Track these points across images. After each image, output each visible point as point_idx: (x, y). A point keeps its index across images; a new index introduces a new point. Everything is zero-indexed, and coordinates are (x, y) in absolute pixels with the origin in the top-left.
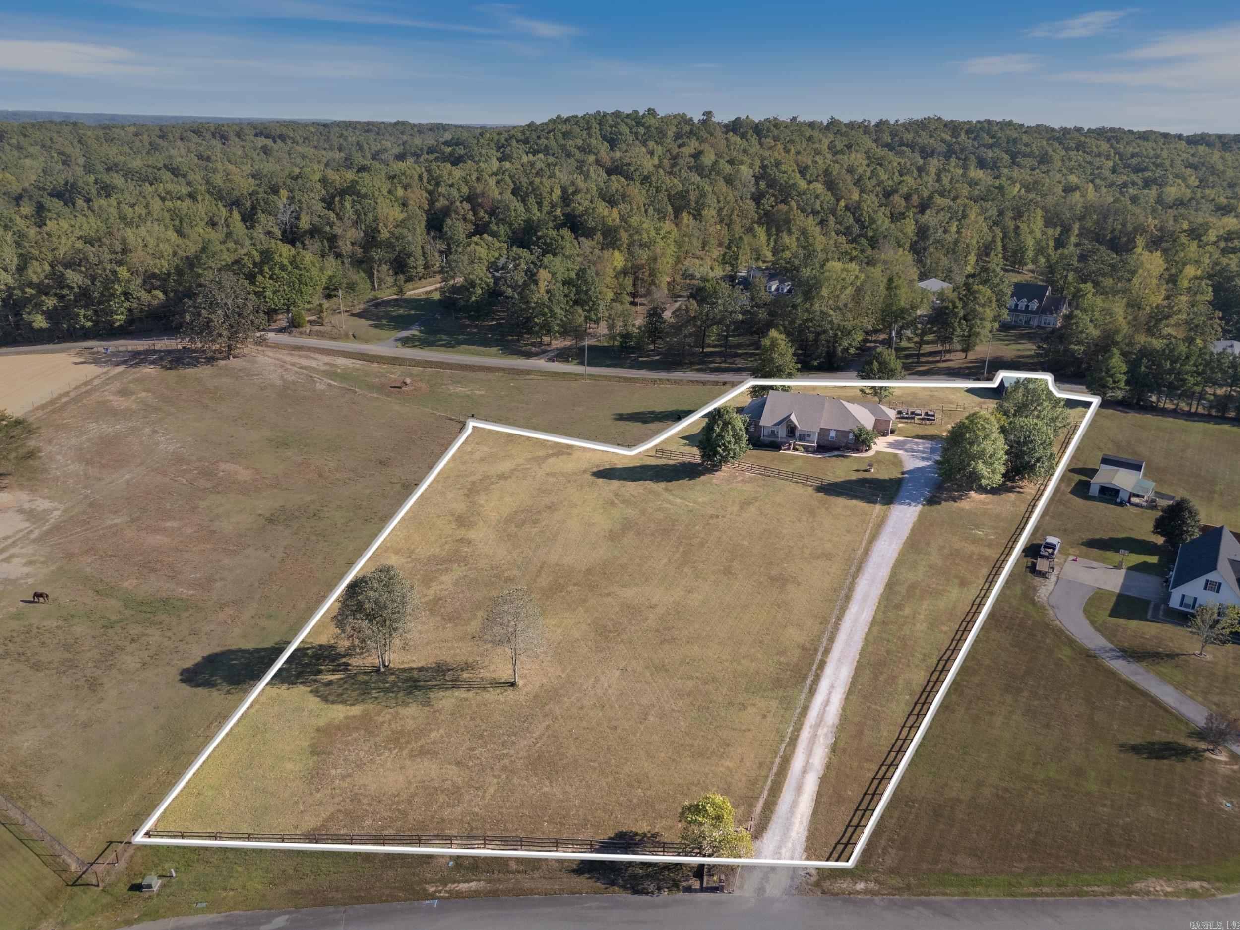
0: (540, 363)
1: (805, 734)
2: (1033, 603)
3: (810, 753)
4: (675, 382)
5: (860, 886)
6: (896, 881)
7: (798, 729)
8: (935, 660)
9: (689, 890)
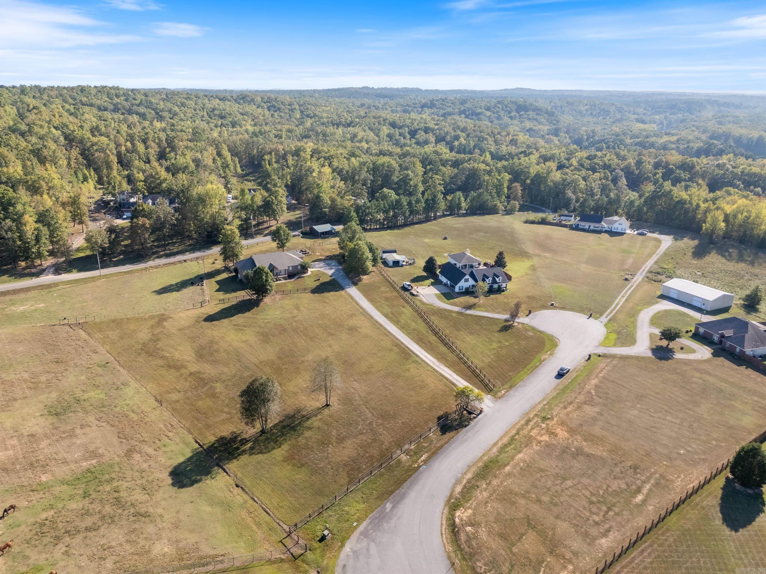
0: (48, 278)
1: (434, 367)
2: (428, 305)
3: (445, 371)
4: (156, 267)
5: (503, 392)
6: (506, 386)
7: (432, 367)
8: (430, 332)
9: (475, 418)
